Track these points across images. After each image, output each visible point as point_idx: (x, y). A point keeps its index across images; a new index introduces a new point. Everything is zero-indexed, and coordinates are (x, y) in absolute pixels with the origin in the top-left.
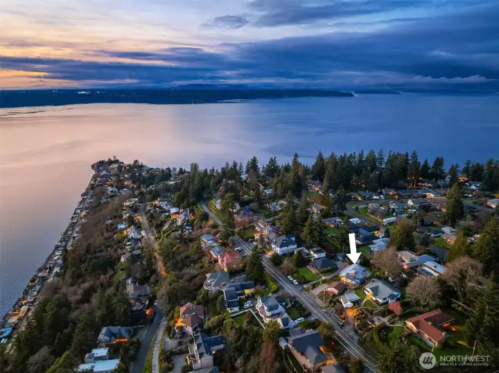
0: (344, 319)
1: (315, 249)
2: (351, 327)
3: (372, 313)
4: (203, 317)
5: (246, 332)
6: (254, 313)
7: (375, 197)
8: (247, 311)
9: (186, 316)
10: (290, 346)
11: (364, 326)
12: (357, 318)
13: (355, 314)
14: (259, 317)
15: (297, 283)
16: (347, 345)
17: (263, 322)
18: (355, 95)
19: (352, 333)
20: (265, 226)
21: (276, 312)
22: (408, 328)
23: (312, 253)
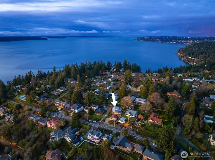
0: (126, 128)
1: (93, 106)
2: (130, 130)
3: (134, 122)
4: (62, 154)
5: (91, 151)
6: (88, 141)
7: (95, 80)
8: (84, 141)
9: (53, 157)
10: (117, 147)
11: (134, 127)
12: (130, 126)
13: (128, 125)
14: (93, 142)
15: (95, 122)
16: (135, 137)
17: (96, 143)
18: (48, 39)
19: (132, 132)
20: (61, 102)
21: (100, 136)
22: (149, 122)
23: (93, 107)
